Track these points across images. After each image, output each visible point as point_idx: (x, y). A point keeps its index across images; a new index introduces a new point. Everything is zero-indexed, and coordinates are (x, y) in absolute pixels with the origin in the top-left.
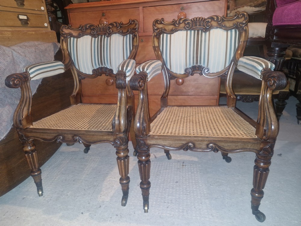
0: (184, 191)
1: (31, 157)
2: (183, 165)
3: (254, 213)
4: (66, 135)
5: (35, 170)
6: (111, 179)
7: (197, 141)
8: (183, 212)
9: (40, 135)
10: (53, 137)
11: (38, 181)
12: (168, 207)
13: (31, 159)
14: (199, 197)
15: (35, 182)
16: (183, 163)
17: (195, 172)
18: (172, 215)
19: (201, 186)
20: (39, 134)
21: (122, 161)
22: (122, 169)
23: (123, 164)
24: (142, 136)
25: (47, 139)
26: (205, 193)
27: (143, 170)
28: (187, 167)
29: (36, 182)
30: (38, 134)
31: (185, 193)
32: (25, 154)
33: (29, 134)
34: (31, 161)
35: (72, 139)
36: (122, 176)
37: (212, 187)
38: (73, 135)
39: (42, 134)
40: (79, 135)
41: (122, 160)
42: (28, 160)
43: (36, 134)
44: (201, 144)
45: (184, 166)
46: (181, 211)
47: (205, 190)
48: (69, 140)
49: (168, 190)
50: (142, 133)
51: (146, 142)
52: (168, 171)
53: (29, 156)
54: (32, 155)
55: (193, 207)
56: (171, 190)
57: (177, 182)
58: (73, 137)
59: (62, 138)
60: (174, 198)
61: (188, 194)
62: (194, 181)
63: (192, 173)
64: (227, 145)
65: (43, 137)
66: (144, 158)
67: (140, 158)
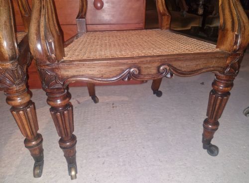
0: (121, 136)
2: (113, 107)
3: (204, 147)
6: (17, 140)
7: (144, 64)
8: (125, 165)
12: (103, 163)
14: (140, 141)
16: (113, 104)
17: (129, 112)
18: (110, 174)
19: (138, 126)
21: (21, 112)
22: (23, 124)
23: (23, 118)
24: (48, 63)
26: (145, 134)
27: (60, 122)
28: (117, 108)
31: (122, 139)
36: (27, 136)
37: (150, 125)
41: (19, 111)
44: (149, 68)
45: (115, 108)
46: (121, 164)
47: (143, 131)
49: (100, 139)
50: (48, 56)
51: (59, 73)
52: (96, 116)
55: (136, 154)
56: (104, 139)
57: (110, 128)
60: (110, 148)
61: (126, 139)
62: (129, 123)
63: (125, 114)
64: (185, 65)
66: (59, 102)
67: (52, 103)
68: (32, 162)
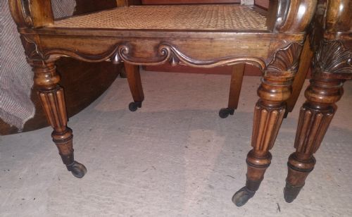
1: (52, 99)
4: (138, 43)
5: (60, 130)
9: (74, 43)
10: (106, 49)
11: (66, 152)
13: (54, 106)
15: (60, 154)
20: (73, 40)
25: (92, 55)
29: (64, 154)
30: (70, 40)
32: (40, 92)
33: (49, 43)
34: (52, 110)
35: (154, 54)
38: (157, 42)
39: (79, 40)
40: (174, 42)
42: (47, 106)
43: (65, 40)
48: (146, 55)
53: (48, 97)
54: (55, 95)
58: (157, 48)
59: (127, 52)
65: (82, 49)
68: (242, 183)
